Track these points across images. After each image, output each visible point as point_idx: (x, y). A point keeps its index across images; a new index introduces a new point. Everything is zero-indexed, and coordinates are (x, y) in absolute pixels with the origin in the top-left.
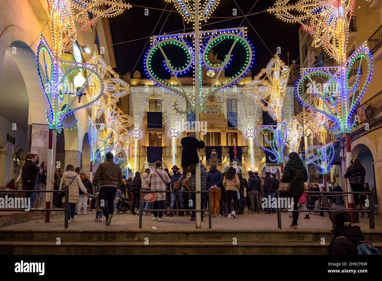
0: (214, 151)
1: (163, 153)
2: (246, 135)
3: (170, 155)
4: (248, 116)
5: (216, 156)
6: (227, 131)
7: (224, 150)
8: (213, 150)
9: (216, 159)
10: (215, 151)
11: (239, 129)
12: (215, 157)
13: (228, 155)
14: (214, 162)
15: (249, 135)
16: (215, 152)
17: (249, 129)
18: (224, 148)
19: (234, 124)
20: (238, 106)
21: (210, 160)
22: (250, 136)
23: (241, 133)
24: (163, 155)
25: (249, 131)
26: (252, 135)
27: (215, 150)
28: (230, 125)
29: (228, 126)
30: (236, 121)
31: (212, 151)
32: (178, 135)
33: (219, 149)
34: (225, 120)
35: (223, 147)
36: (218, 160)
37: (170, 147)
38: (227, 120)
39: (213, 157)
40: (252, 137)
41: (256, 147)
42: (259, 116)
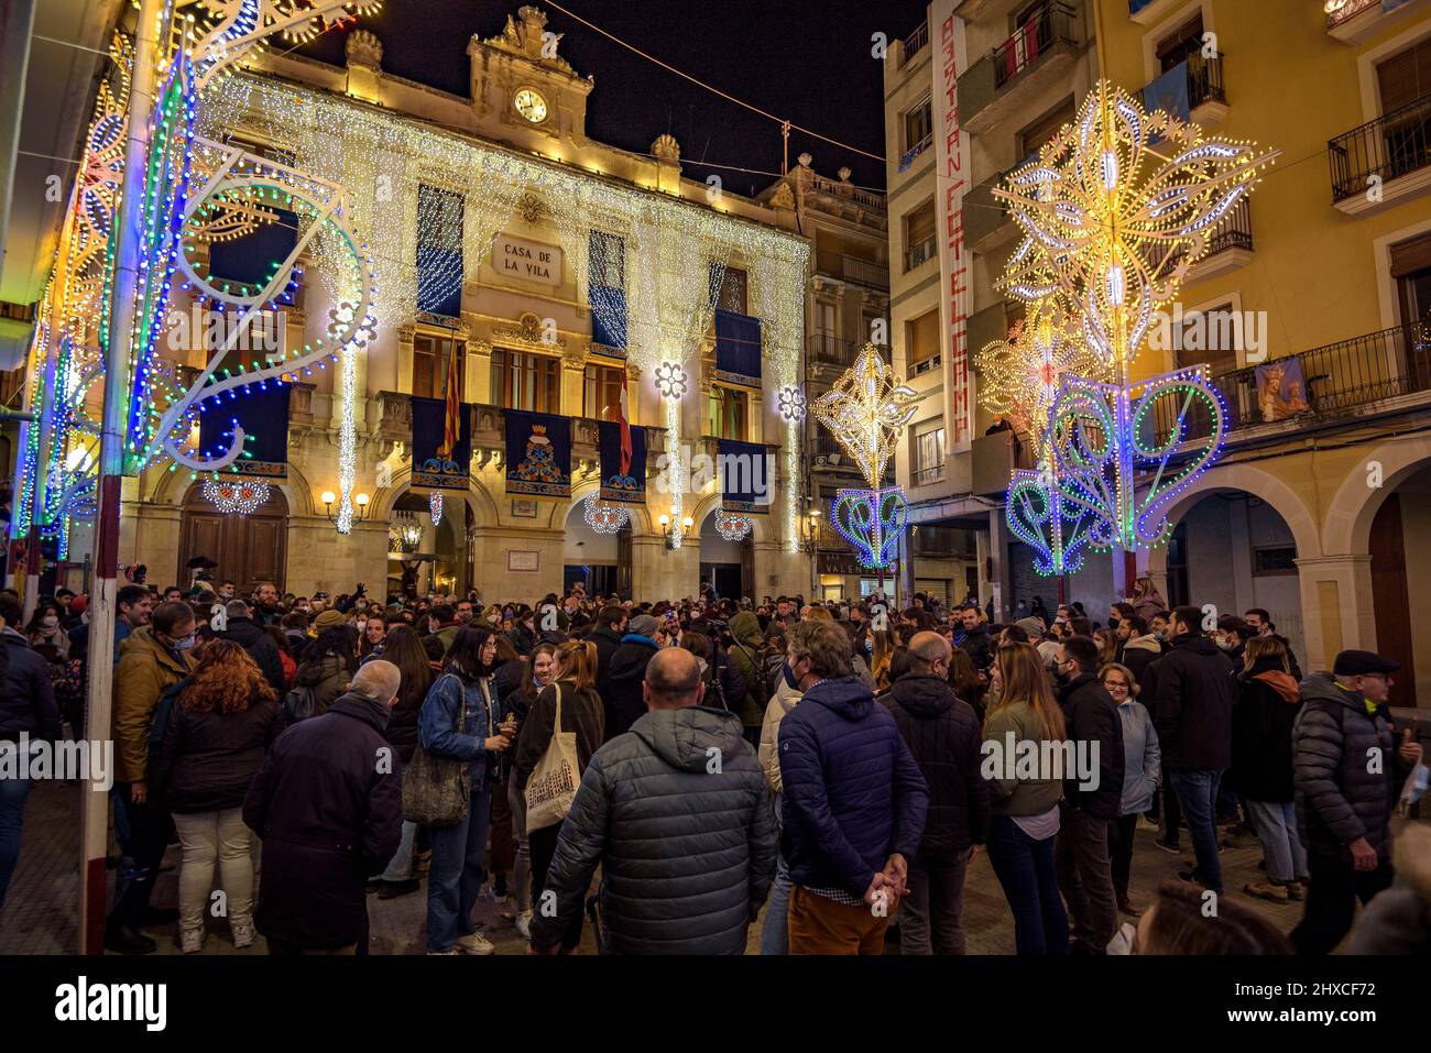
0: (539, 434)
1: (295, 416)
2: (657, 384)
3: (327, 426)
4: (666, 315)
5: (547, 455)
6: (587, 357)
7: (578, 435)
8: (536, 428)
9: (549, 468)
10: (546, 435)
11: (632, 357)
12: (544, 461)
13: (596, 456)
14: (539, 479)
15: (665, 386)
16: (545, 441)
17: (666, 365)
18: (580, 426)
19: (614, 335)
20: (633, 267)
21: (522, 469)
22: (671, 391)
23: (637, 374)
24: (294, 424)
25: (665, 373)
26: (677, 388)
27: (543, 430)
28: (599, 336)
29: (595, 339)
30: (623, 322)
31: (533, 433)
32: (373, 336)
33: (560, 429)
34: (579, 311)
35: (577, 423)
36: (557, 473)
37: (330, 391)
38: (587, 315)
39: (535, 460)
40: (677, 396)
41: (688, 436)
42: (704, 322)
